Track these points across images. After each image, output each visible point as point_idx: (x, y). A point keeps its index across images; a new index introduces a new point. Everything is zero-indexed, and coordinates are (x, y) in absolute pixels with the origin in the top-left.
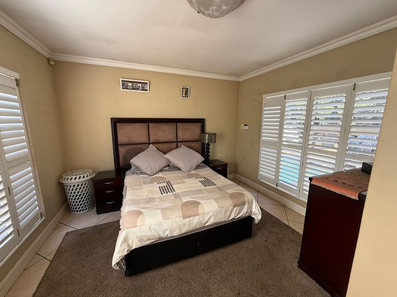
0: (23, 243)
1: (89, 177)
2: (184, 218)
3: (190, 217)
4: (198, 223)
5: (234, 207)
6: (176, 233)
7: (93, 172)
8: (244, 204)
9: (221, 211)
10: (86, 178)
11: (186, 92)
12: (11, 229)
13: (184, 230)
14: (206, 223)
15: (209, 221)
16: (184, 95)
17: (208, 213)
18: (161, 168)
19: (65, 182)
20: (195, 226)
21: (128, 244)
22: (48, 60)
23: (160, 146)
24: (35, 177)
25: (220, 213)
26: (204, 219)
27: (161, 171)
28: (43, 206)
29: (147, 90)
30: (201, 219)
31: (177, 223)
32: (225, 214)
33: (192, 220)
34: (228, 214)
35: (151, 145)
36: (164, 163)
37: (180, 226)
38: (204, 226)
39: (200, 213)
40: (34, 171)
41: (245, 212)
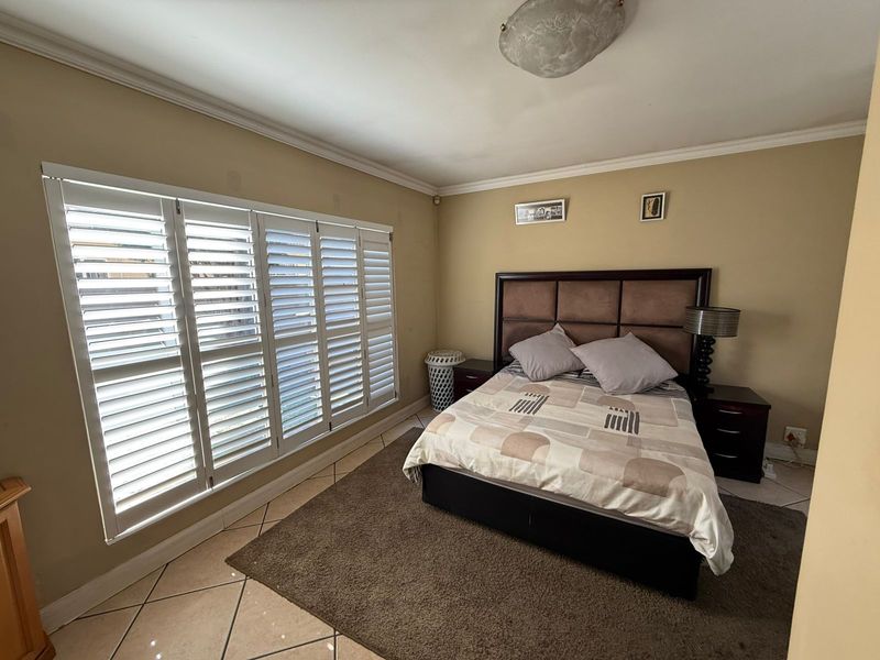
0: (374, 414)
1: (454, 363)
2: (502, 453)
3: (513, 456)
4: (526, 474)
5: (626, 485)
6: (484, 472)
7: (464, 356)
8: (663, 493)
9: (584, 477)
10: (449, 363)
11: (655, 207)
12: (361, 395)
13: (498, 475)
14: (544, 484)
15: (552, 484)
16: (648, 214)
17: (551, 467)
18: (556, 371)
19: (429, 363)
20: (521, 478)
21: (423, 453)
22: (434, 199)
23: (575, 330)
24: (394, 346)
25: (580, 479)
26: (539, 475)
27: (557, 377)
28: (398, 383)
29: (561, 217)
30: (533, 471)
31: (488, 456)
32: (593, 489)
33: (517, 464)
34: (604, 492)
35: (558, 326)
36: (566, 364)
37: (492, 463)
38: (539, 489)
39: (534, 458)
40: (394, 339)
41: (662, 515)
